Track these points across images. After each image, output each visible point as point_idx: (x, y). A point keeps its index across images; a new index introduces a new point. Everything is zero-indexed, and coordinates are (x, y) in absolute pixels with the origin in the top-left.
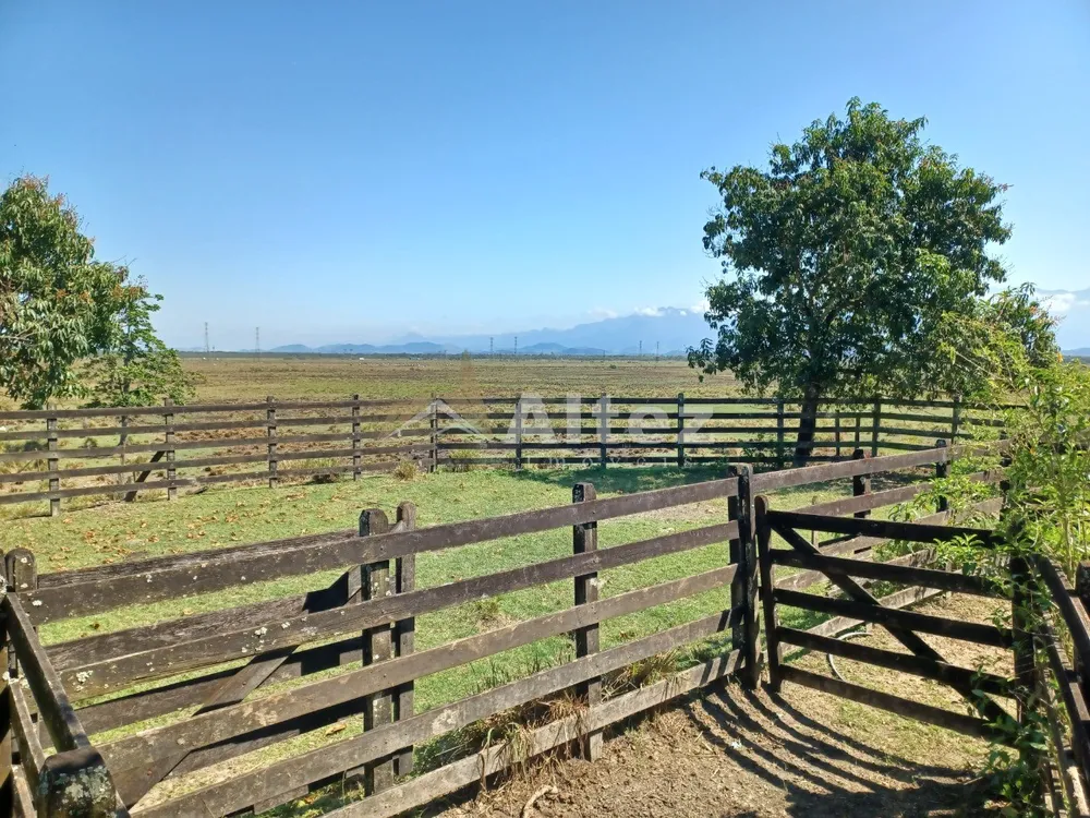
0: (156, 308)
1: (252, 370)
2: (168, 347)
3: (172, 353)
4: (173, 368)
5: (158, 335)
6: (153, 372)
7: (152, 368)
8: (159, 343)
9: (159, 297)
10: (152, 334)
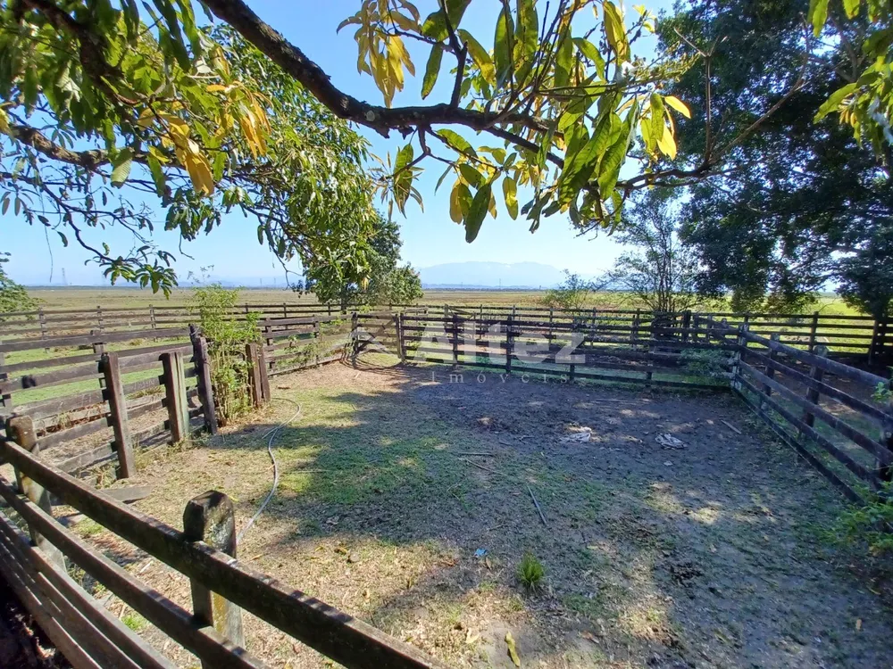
0: (6, 260)
1: (100, 297)
2: (18, 284)
3: (21, 288)
4: (22, 296)
5: (10, 277)
6: (9, 299)
7: (7, 296)
8: (11, 282)
9: (9, 254)
10: (4, 276)
